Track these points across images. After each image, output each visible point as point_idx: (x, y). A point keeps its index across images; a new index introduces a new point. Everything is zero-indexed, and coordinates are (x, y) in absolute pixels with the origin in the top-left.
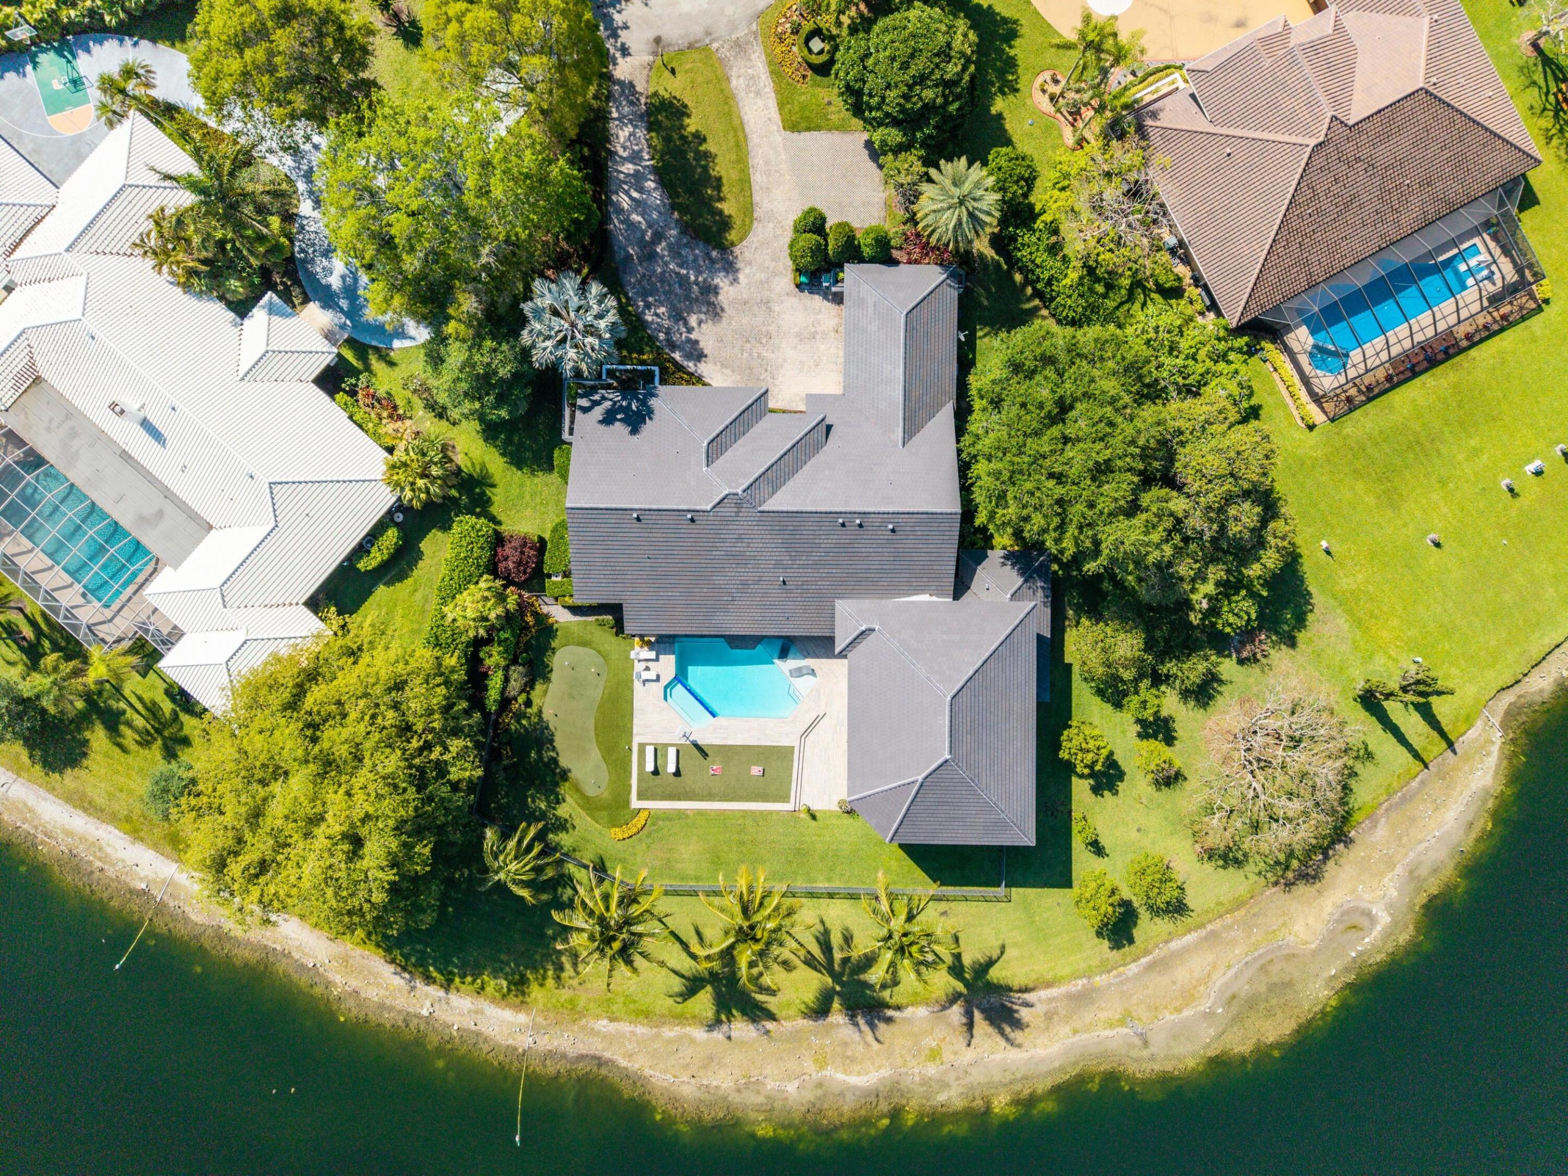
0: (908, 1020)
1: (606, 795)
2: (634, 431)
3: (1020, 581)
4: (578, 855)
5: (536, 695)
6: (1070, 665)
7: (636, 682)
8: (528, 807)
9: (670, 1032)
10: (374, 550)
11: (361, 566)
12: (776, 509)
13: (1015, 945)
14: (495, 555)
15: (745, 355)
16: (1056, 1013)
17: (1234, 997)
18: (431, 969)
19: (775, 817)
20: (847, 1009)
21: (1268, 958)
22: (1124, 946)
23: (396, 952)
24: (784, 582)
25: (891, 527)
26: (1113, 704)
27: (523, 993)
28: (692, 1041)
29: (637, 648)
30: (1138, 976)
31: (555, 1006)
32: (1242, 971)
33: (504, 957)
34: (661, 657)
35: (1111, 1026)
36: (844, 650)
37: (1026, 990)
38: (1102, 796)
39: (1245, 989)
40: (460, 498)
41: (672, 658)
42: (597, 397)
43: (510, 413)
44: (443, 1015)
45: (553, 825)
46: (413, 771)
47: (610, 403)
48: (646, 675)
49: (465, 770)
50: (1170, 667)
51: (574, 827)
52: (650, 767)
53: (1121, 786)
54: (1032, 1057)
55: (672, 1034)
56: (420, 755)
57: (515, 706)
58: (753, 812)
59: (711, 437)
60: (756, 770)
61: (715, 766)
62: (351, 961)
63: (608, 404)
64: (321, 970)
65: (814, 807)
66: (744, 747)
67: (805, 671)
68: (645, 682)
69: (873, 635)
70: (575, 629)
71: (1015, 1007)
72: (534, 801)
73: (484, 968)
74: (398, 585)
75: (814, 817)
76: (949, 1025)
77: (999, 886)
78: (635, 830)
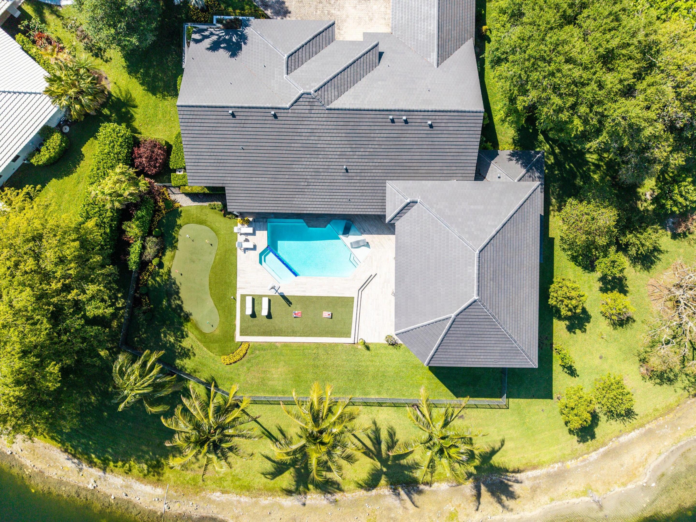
0: (434, 492)
1: (217, 332)
2: (234, 55)
3: (524, 171)
4: (197, 375)
5: (166, 259)
6: (553, 239)
7: (239, 250)
8: (161, 340)
9: (265, 501)
10: (43, 149)
11: (33, 161)
12: (340, 107)
13: (511, 439)
14: (132, 153)
15: (319, 12)
16: (539, 487)
17: (663, 475)
18: (93, 456)
19: (340, 348)
20: (391, 484)
21: (687, 448)
22: (587, 440)
23: (68, 444)
24: (347, 170)
25: (430, 122)
26: (583, 267)
27: (159, 474)
28: (281, 507)
29: (239, 225)
30: (597, 461)
31: (182, 483)
32: (668, 457)
33: (145, 448)
34: (257, 232)
35: (577, 496)
36: (393, 219)
37: (518, 471)
38: (574, 333)
39: (671, 470)
40: (111, 116)
41: (265, 233)
42: (207, 33)
43: (139, 40)
44: (103, 488)
45: (179, 353)
46: (51, 308)
47: (217, 37)
48: (246, 245)
49: (99, 308)
50: (630, 237)
51: (195, 355)
52: (249, 311)
53: (588, 326)
54: (521, 518)
55: (267, 502)
56: (58, 295)
57: (151, 268)
58: (324, 344)
59: (290, 52)
60: (326, 314)
61: (297, 310)
62: (36, 451)
63: (215, 38)
64: (17, 456)
65: (368, 341)
66: (317, 298)
67: (361, 244)
68: (246, 249)
69: (416, 207)
70: (194, 212)
71: (510, 483)
72: (165, 336)
73: (131, 456)
74: (66, 178)
75: (368, 348)
76: (463, 495)
77: (501, 397)
78: (238, 357)
